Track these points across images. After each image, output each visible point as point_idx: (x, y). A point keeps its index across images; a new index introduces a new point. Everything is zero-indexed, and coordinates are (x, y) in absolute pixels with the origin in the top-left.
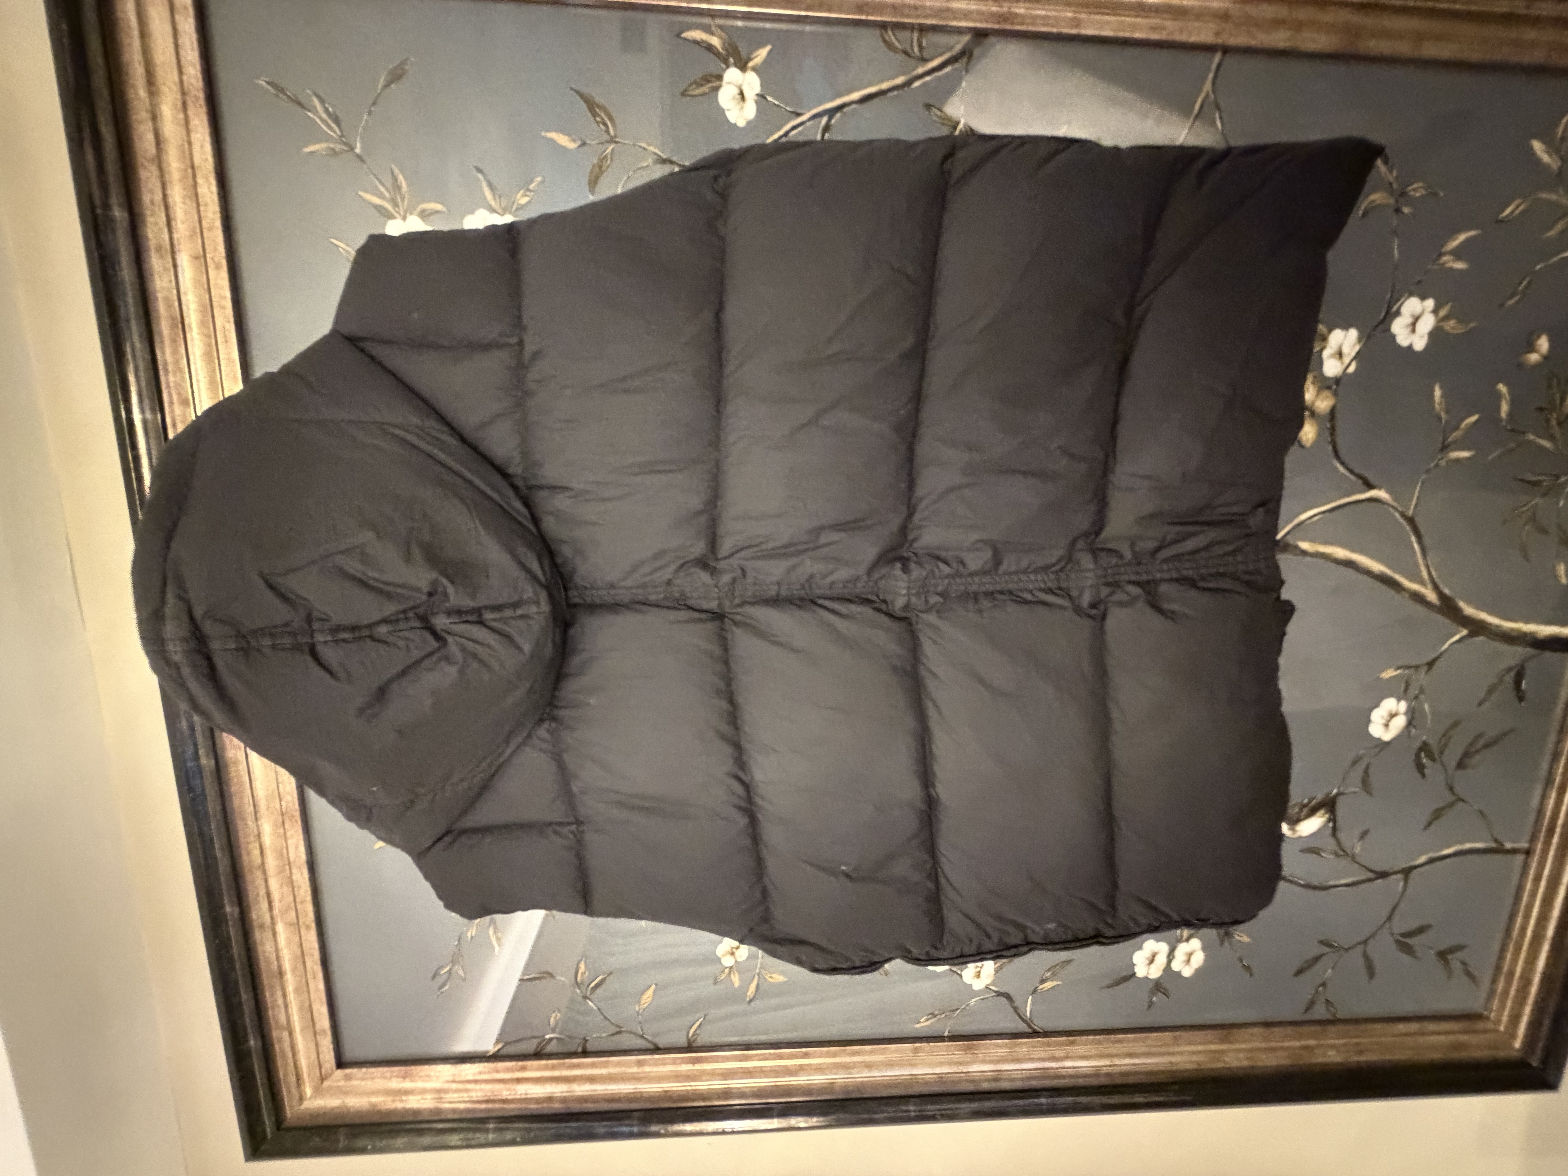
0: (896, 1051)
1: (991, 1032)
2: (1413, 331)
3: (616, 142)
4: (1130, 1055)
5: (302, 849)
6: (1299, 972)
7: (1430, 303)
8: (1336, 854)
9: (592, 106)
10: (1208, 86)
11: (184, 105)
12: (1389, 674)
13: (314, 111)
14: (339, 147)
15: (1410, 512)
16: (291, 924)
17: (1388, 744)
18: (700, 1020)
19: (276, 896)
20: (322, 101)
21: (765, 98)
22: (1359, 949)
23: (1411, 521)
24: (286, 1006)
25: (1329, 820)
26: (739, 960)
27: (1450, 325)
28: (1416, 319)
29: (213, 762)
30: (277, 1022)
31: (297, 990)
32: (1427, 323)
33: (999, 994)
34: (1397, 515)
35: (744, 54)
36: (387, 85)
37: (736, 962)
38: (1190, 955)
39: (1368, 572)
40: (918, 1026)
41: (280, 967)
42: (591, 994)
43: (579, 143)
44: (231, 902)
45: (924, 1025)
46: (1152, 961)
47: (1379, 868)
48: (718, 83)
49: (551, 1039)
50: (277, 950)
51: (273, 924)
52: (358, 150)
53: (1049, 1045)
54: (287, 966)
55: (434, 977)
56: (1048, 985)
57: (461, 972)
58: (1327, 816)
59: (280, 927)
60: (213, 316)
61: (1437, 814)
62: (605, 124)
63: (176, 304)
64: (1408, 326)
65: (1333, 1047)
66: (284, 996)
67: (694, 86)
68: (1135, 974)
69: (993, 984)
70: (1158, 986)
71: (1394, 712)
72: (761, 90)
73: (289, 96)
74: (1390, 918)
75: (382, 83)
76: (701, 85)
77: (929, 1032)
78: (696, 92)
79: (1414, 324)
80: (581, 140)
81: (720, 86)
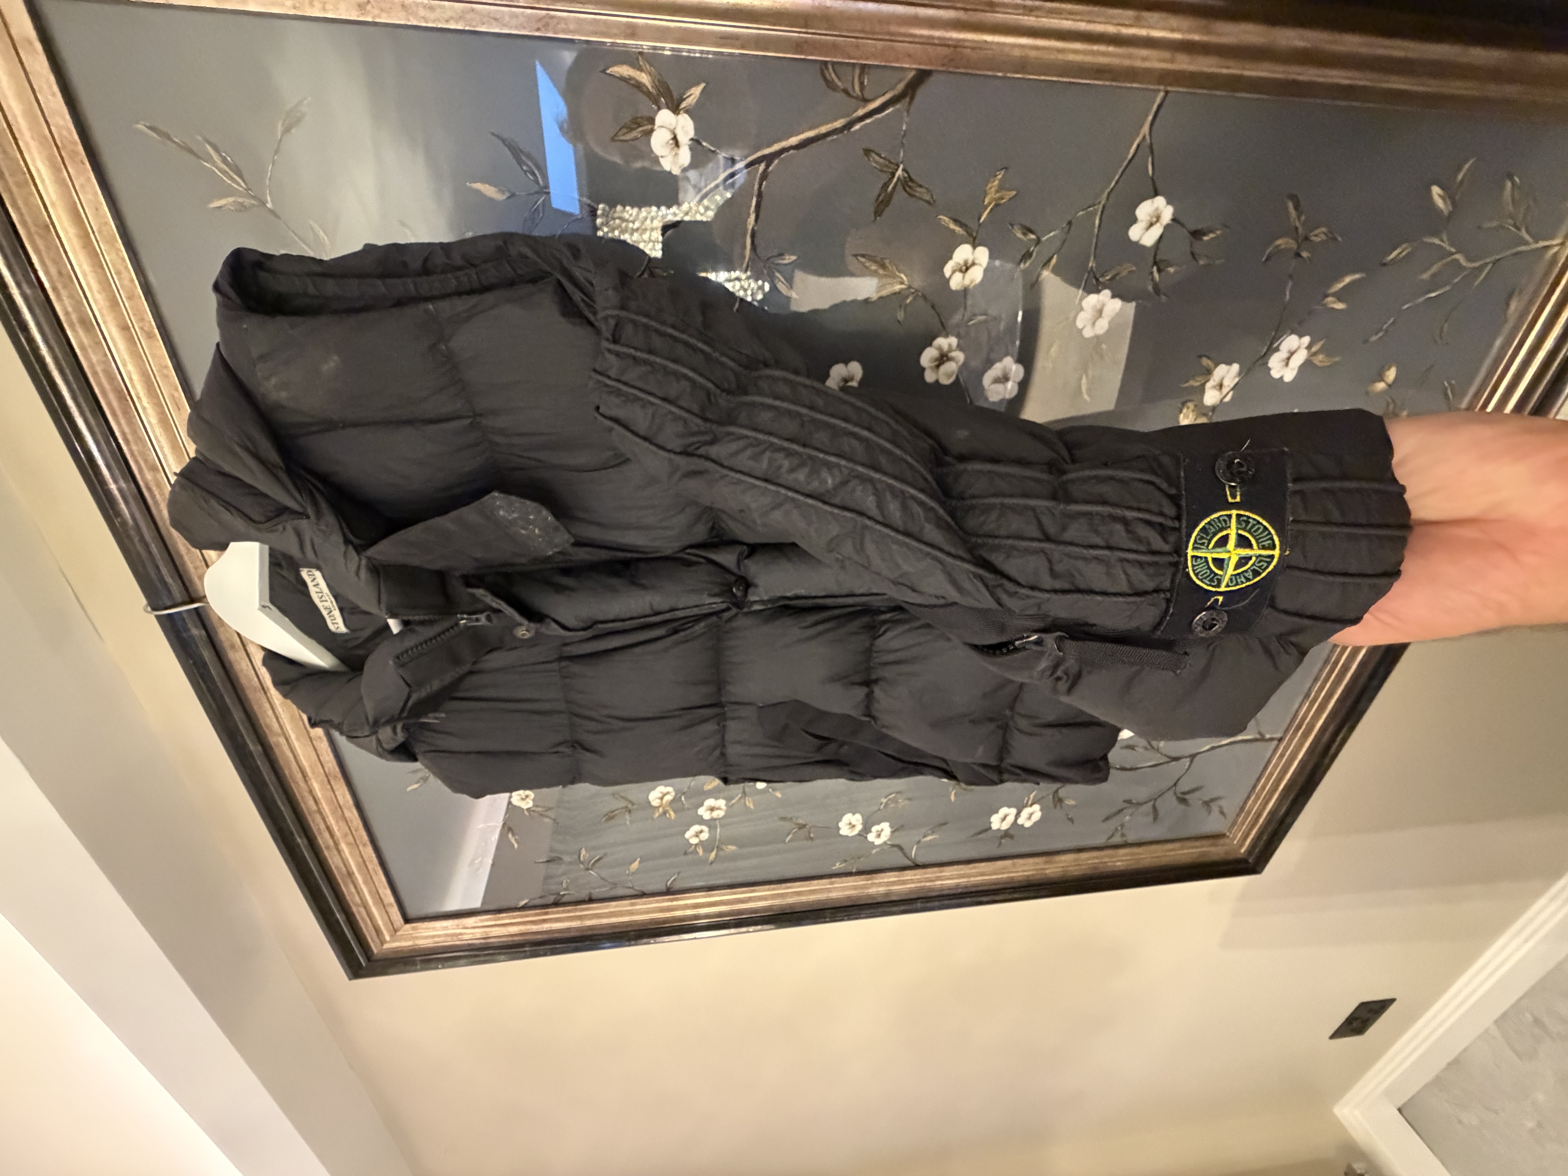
0: (818, 884)
1: (886, 868)
2: (1287, 365)
3: (547, 194)
4: (982, 874)
6: (1106, 820)
7: (1306, 340)
8: (1146, 749)
9: (516, 154)
10: (1146, 129)
11: (62, 161)
13: (210, 159)
14: (247, 202)
16: (352, 844)
18: (676, 875)
19: (334, 828)
20: (218, 151)
21: (700, 144)
22: (1151, 803)
24: (358, 892)
26: (702, 839)
27: (1319, 360)
28: (1292, 354)
30: (353, 901)
31: (365, 883)
32: (1300, 358)
33: (893, 846)
35: (676, 95)
36: (288, 131)
37: (700, 840)
38: (1031, 815)
40: (833, 868)
42: (591, 867)
43: (507, 194)
44: (300, 837)
45: (838, 866)
46: (1004, 819)
47: (1174, 755)
48: (649, 127)
49: (565, 895)
51: (336, 844)
52: (269, 205)
53: (926, 873)
54: (353, 868)
56: (929, 838)
59: (342, 846)
62: (534, 174)
64: (1283, 361)
67: (625, 130)
68: (990, 828)
69: (889, 840)
70: (1007, 834)
72: (696, 134)
73: (175, 142)
74: (1175, 784)
75: (280, 128)
76: (631, 130)
77: (842, 871)
78: (628, 137)
79: (1288, 359)
80: (509, 191)
81: (652, 131)
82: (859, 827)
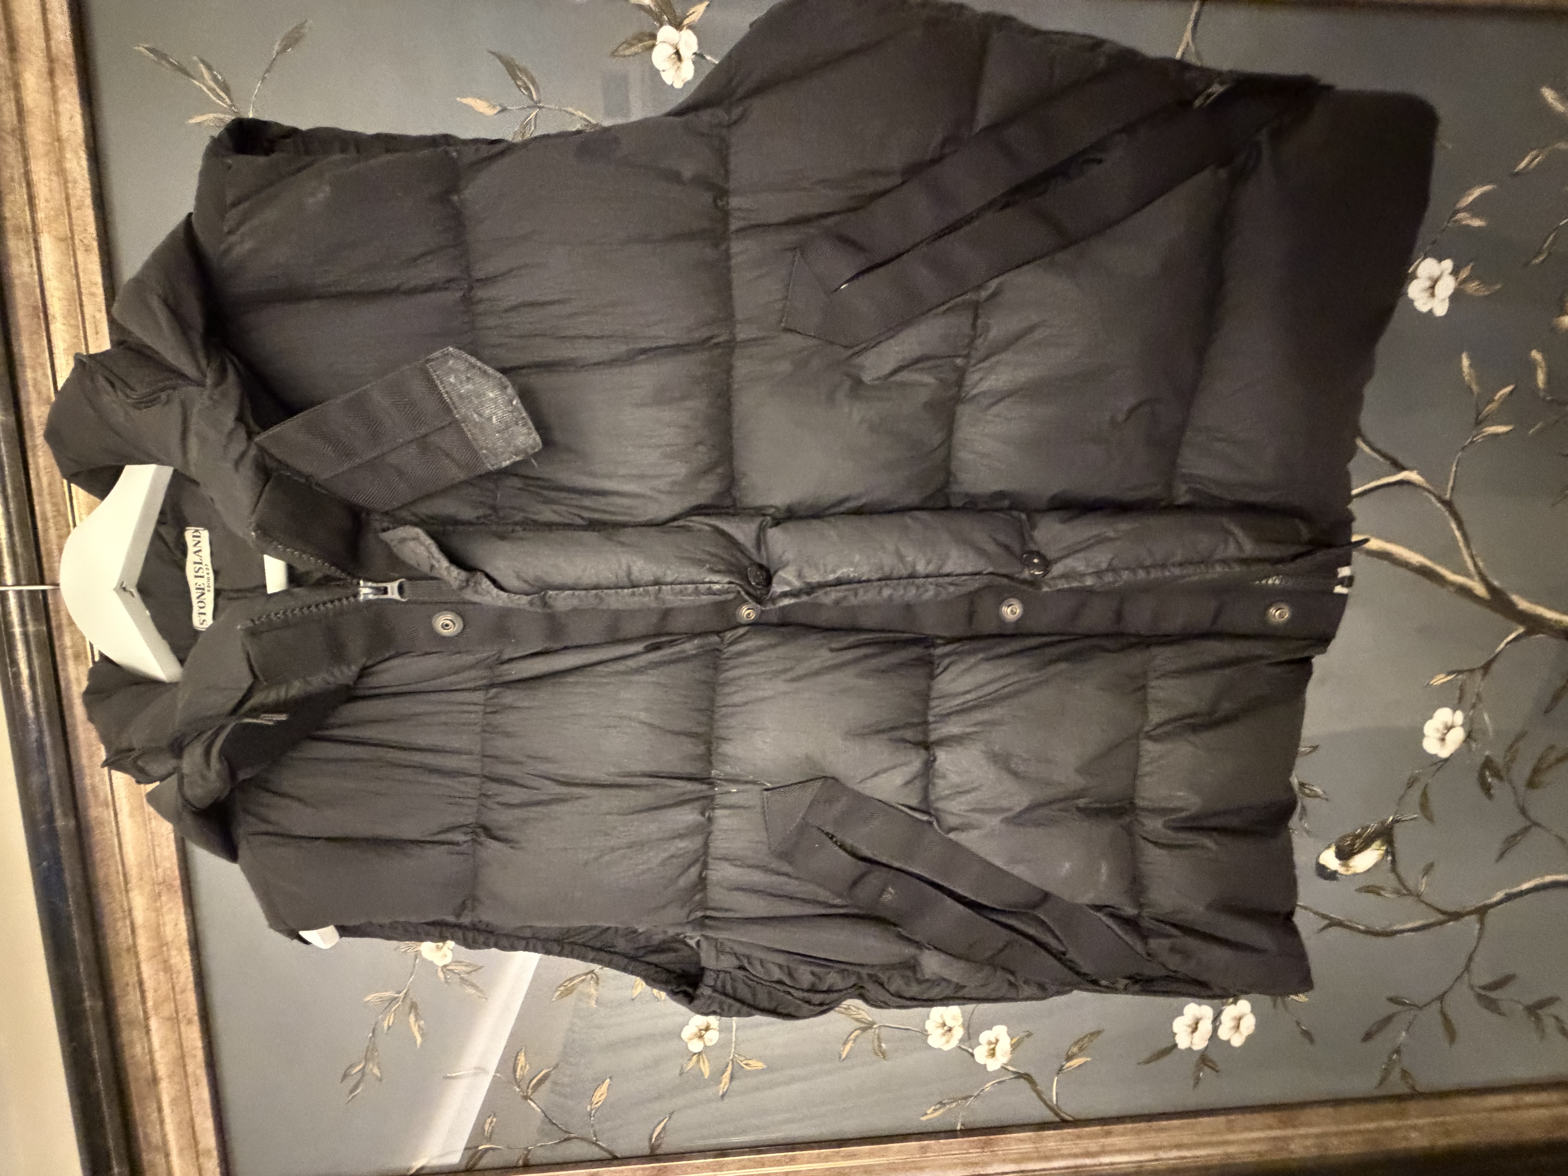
0: (899, 1152)
1: (1011, 1122)
2: (1433, 295)
3: (540, 108)
4: (1179, 1146)
5: (183, 925)
6: (1368, 1036)
7: (1448, 264)
8: (1398, 892)
9: (512, 69)
10: (1187, 37)
11: (51, 73)
12: (1440, 679)
13: (201, 79)
14: (228, 118)
15: (1448, 497)
16: (170, 1019)
17: (1446, 760)
18: (665, 1121)
19: (149, 985)
20: (209, 68)
21: (704, 58)
22: (1436, 1006)
23: (1448, 504)
24: (162, 1122)
25: (1387, 852)
26: (709, 1044)
27: (1472, 287)
28: (1435, 282)
29: (72, 823)
30: (149, 1143)
31: (174, 1101)
32: (1447, 286)
33: (1019, 1076)
34: (1433, 499)
35: (678, 12)
36: (284, 49)
37: (705, 1047)
38: (1239, 1019)
39: (1405, 565)
40: (924, 1118)
41: (154, 1073)
42: (533, 1093)
43: (499, 108)
44: (93, 995)
45: (932, 1116)
46: (1195, 1029)
47: (1451, 908)
48: (650, 42)
49: (486, 1150)
50: (151, 1052)
51: (147, 1018)
53: (1080, 1137)
54: (162, 1070)
55: (345, 1076)
56: (1076, 1062)
57: (376, 1071)
58: (1384, 848)
59: (154, 1023)
60: (81, 305)
61: (1511, 842)
62: (527, 89)
63: (38, 290)
64: (1425, 290)
65: (1414, 1128)
66: (160, 1110)
67: (625, 46)
68: (1176, 1045)
69: (1010, 1063)
70: (1204, 1059)
71: (1449, 724)
72: (699, 48)
73: (171, 63)
74: (1467, 968)
75: (277, 47)
76: (632, 45)
77: (938, 1127)
78: (627, 52)
79: (1433, 287)
80: (500, 105)
81: (654, 46)
82: (959, 1033)
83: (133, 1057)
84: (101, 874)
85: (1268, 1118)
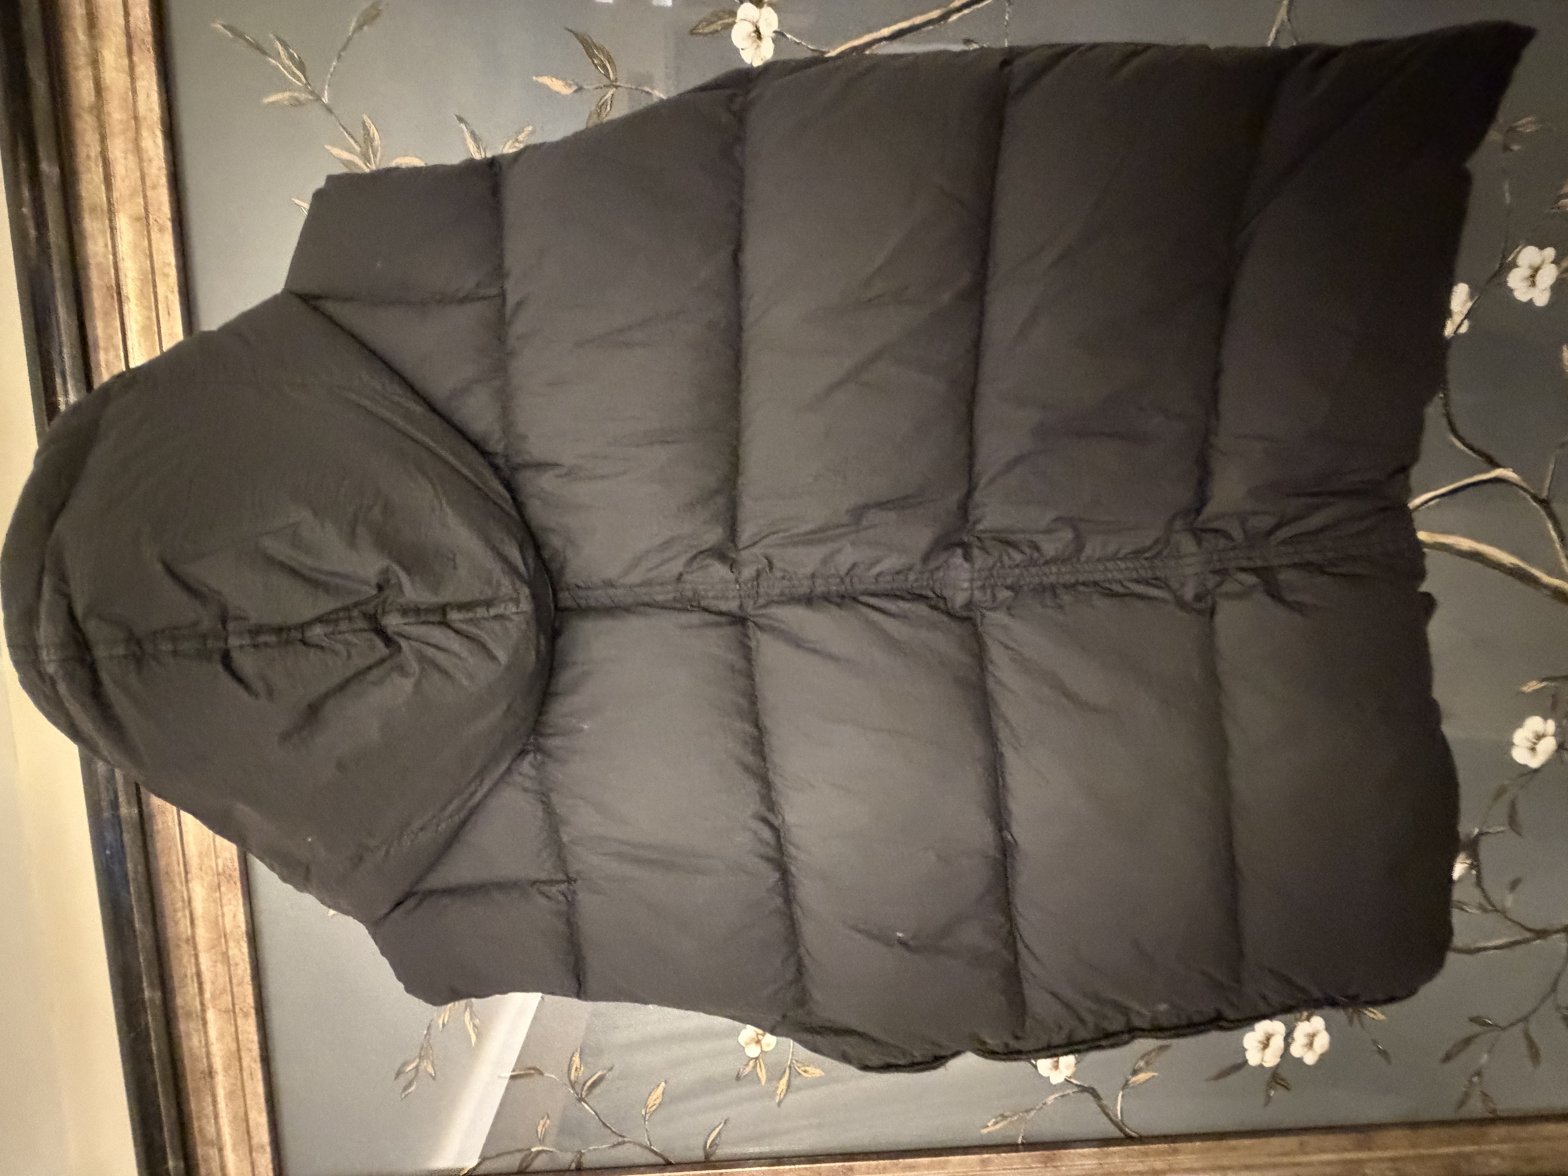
0: (960, 1164)
1: (1074, 1138)
2: (1533, 284)
3: (617, 87)
4: (1249, 1167)
5: (241, 918)
6: (1448, 1058)
7: (1550, 252)
8: (1483, 909)
9: (589, 47)
10: (1282, 14)
11: (130, 52)
12: (1533, 686)
13: (277, 56)
14: (303, 96)
15: (1544, 495)
16: (226, 1011)
17: (1536, 771)
18: (720, 1127)
19: (207, 976)
20: (285, 46)
21: (784, 36)
22: (1519, 1028)
23: (1544, 503)
24: (216, 1117)
25: (1472, 866)
26: (766, 1049)
28: (1536, 270)
29: (136, 811)
30: (203, 1136)
31: (231, 1095)
32: (1548, 275)
33: (1083, 1089)
34: (1528, 497)
36: (360, 27)
37: (762, 1051)
38: (1312, 1037)
39: (1498, 566)
40: (985, 1131)
41: (210, 1066)
42: (587, 1095)
43: (575, 88)
44: (151, 986)
45: (992, 1129)
46: (1266, 1044)
47: (1539, 926)
48: (730, 20)
49: (539, 1153)
50: (207, 1045)
51: (204, 1010)
52: (325, 100)
53: (1146, 1154)
54: (218, 1064)
55: (398, 1074)
56: (1142, 1077)
57: (430, 1070)
58: (1469, 861)
59: (211, 1015)
60: (155, 286)
62: (604, 67)
63: (112, 271)
64: (1527, 278)
65: (1495, 1153)
66: (215, 1102)
67: (704, 23)
68: (1246, 1062)
69: (1074, 1075)
70: (1276, 1077)
71: (1541, 734)
72: (779, 27)
73: (247, 40)
74: (1554, 988)
75: (353, 25)
76: (712, 23)
77: (999, 1140)
78: (706, 30)
79: (1533, 276)
80: (577, 84)
81: (734, 23)
83: (191, 1049)
84: (162, 863)
85: (1344, 1140)
